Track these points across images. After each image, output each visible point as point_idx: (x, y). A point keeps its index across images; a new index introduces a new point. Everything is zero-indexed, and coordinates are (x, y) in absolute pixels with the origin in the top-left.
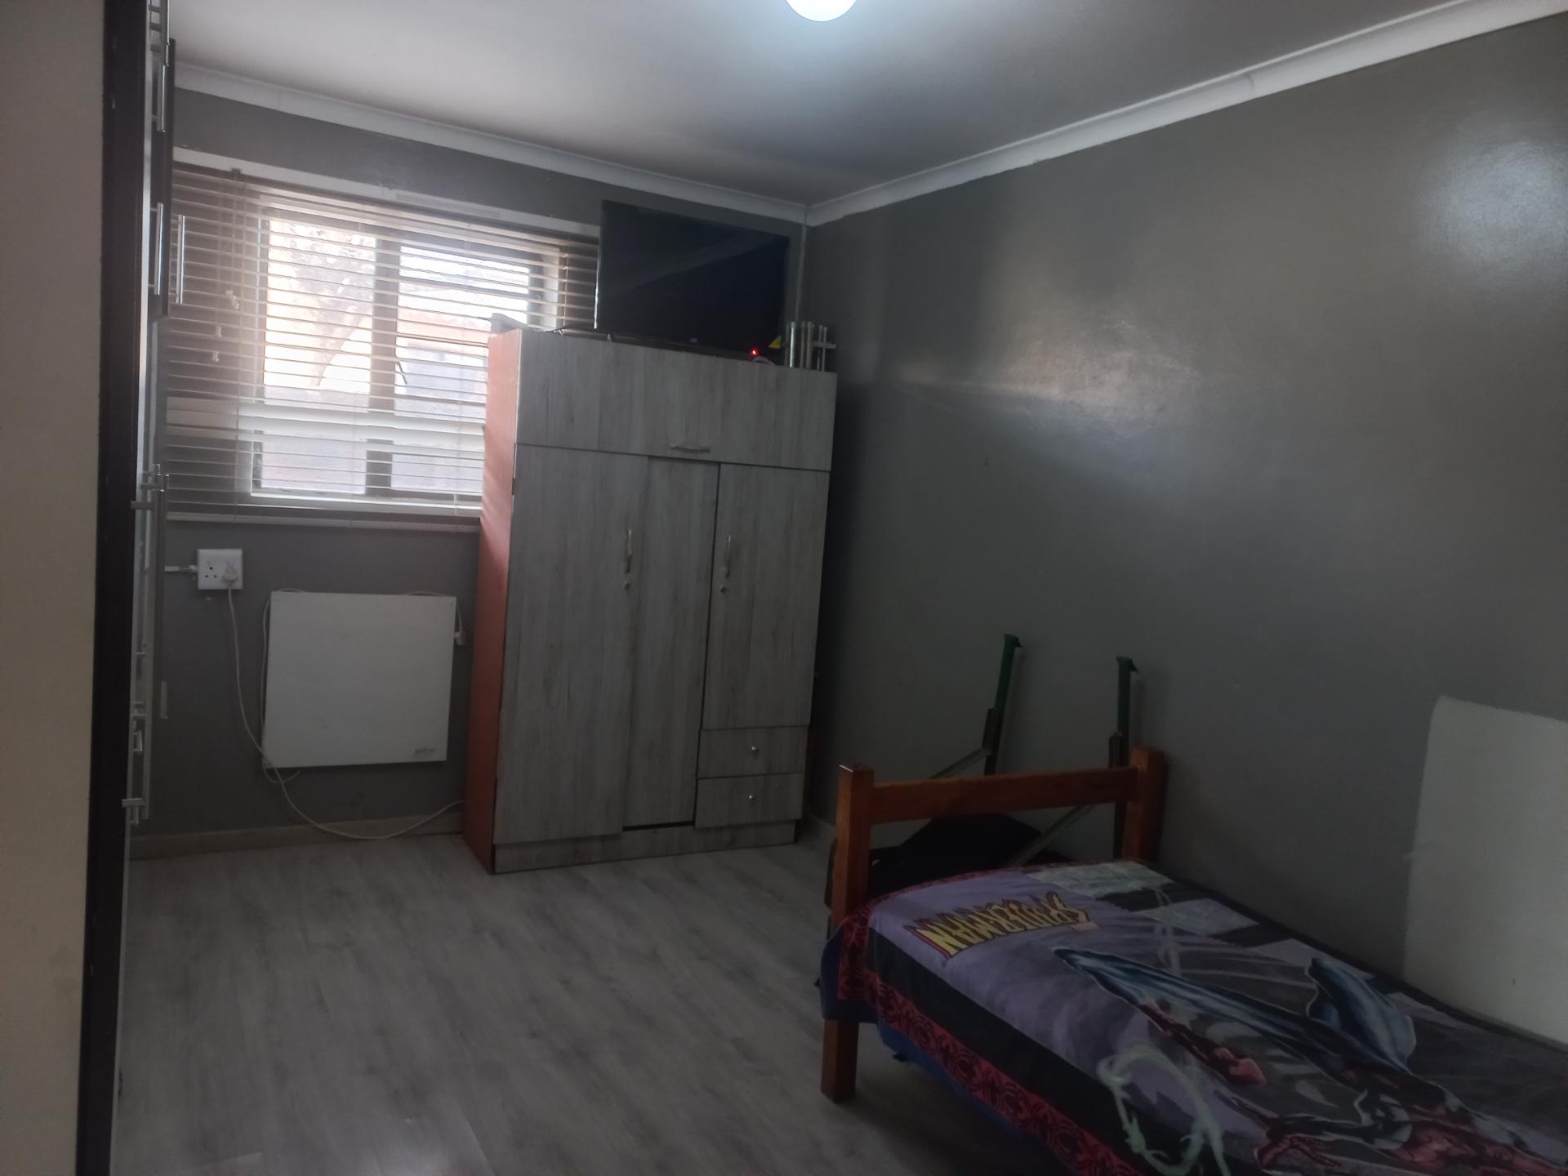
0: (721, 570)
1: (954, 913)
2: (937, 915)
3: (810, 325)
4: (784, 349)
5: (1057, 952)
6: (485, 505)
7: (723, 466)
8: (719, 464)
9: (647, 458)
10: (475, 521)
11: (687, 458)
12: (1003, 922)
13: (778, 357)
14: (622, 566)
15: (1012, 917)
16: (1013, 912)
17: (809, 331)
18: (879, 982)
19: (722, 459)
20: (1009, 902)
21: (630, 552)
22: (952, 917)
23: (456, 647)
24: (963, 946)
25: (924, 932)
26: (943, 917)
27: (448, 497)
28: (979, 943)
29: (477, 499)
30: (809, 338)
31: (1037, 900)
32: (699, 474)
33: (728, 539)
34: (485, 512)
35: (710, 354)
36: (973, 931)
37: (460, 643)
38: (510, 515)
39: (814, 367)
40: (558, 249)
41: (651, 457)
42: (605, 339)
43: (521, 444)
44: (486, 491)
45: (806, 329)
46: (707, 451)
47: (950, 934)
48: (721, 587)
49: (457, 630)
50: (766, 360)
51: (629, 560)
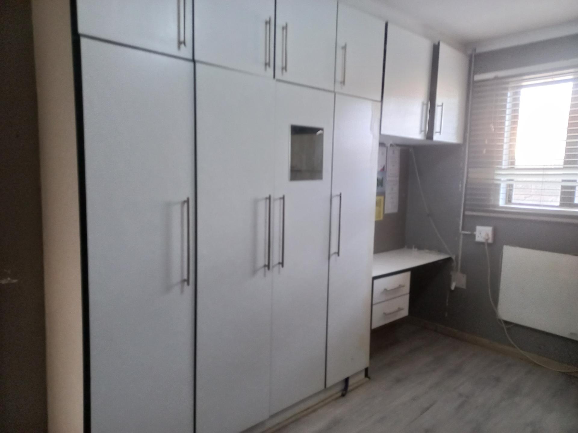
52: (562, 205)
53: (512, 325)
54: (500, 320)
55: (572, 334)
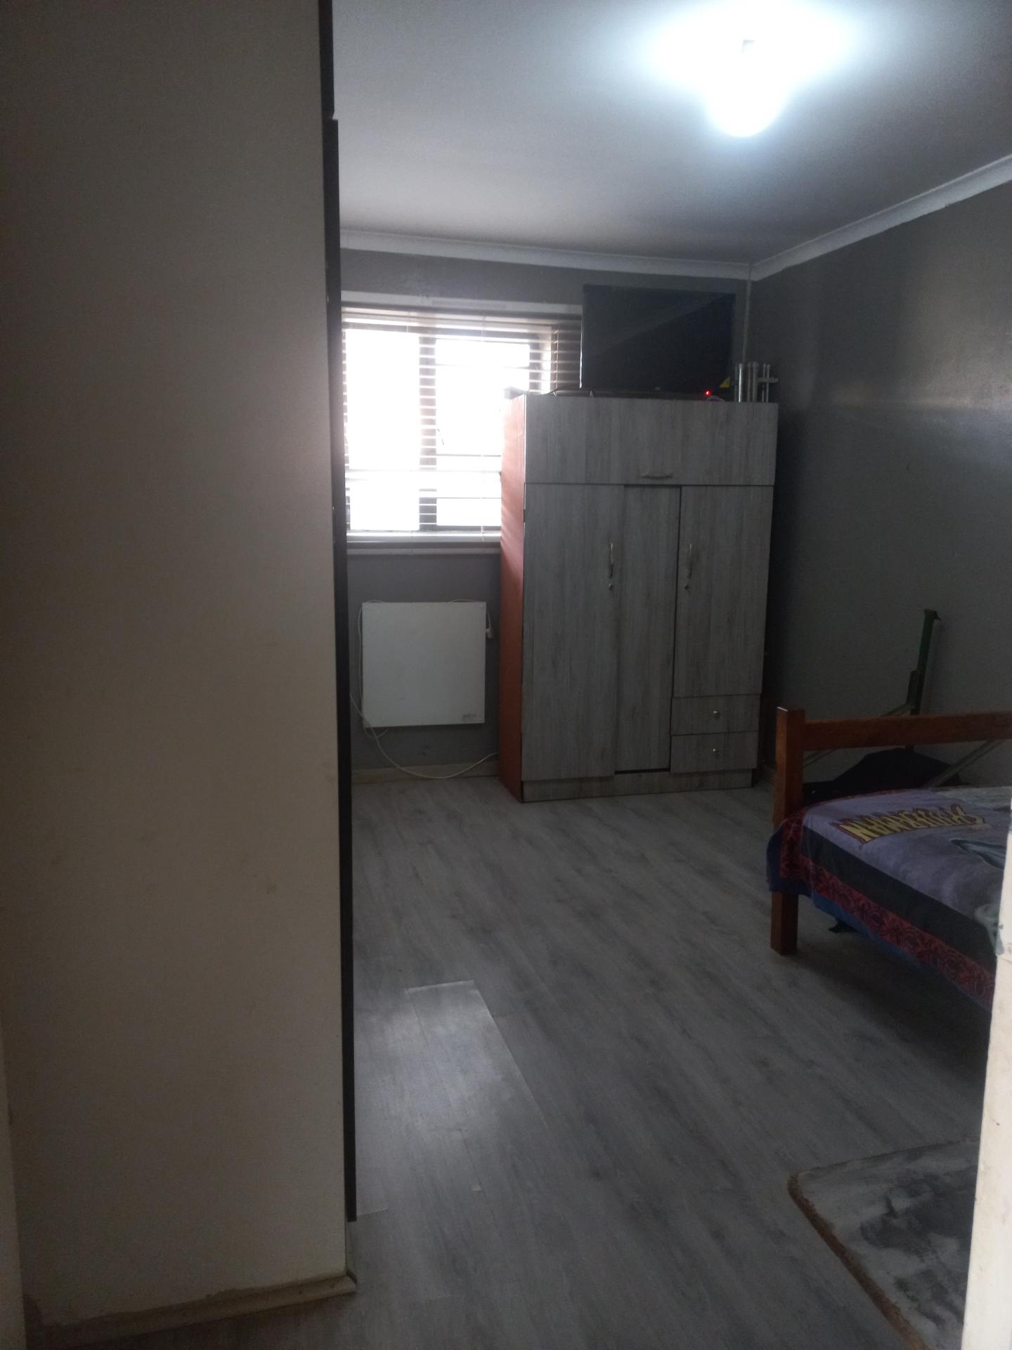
0: (684, 572)
1: (870, 816)
2: (858, 816)
3: (755, 365)
4: (734, 387)
5: (953, 841)
6: (503, 532)
7: (684, 489)
8: (680, 487)
9: (622, 487)
10: (496, 545)
11: (655, 484)
12: (912, 823)
13: (729, 395)
14: (607, 573)
15: (919, 819)
16: (920, 816)
17: (754, 370)
18: (811, 863)
19: (682, 482)
20: (917, 810)
21: (612, 562)
22: (869, 818)
23: (488, 640)
24: (875, 836)
25: (846, 827)
26: (862, 818)
27: (477, 529)
28: (889, 834)
29: (498, 529)
30: (754, 376)
31: (941, 809)
32: (665, 496)
33: (689, 547)
34: (504, 538)
35: (671, 398)
36: (884, 826)
37: (490, 636)
38: (522, 538)
39: (759, 399)
40: (550, 328)
41: (627, 486)
42: (588, 395)
43: (529, 483)
44: (504, 522)
45: (752, 368)
46: (670, 477)
47: (867, 829)
48: (685, 585)
49: (487, 627)
50: (718, 398)
51: (611, 567)
52: (423, 529)
53: (386, 731)
54: (369, 730)
55: (465, 716)
